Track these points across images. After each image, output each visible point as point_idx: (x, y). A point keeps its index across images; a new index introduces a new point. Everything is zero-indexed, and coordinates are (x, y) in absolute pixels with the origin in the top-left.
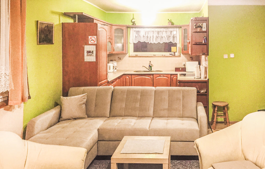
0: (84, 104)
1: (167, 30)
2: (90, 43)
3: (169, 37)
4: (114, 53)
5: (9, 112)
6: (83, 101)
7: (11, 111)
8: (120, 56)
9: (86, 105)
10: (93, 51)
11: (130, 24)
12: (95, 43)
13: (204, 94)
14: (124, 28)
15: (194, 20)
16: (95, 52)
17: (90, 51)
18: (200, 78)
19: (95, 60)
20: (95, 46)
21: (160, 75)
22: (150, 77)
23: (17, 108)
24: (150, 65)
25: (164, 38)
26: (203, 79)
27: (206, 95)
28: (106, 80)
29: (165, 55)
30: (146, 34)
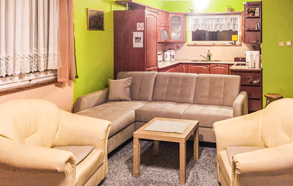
0: (128, 87)
1: (226, 17)
2: (138, 29)
3: (229, 24)
4: (170, 41)
5: (59, 89)
6: (127, 84)
7: (62, 88)
8: (179, 45)
9: (130, 88)
10: (140, 37)
11: (189, 12)
12: (142, 30)
13: (257, 84)
14: (181, 16)
15: (246, 5)
16: (143, 38)
17: (138, 37)
18: (255, 68)
19: (142, 47)
20: (142, 33)
21: (217, 65)
22: (206, 67)
23: (68, 86)
24: (208, 55)
25: (223, 25)
26: (257, 68)
27: (259, 86)
28: (156, 67)
29: (224, 44)
30: (204, 22)
